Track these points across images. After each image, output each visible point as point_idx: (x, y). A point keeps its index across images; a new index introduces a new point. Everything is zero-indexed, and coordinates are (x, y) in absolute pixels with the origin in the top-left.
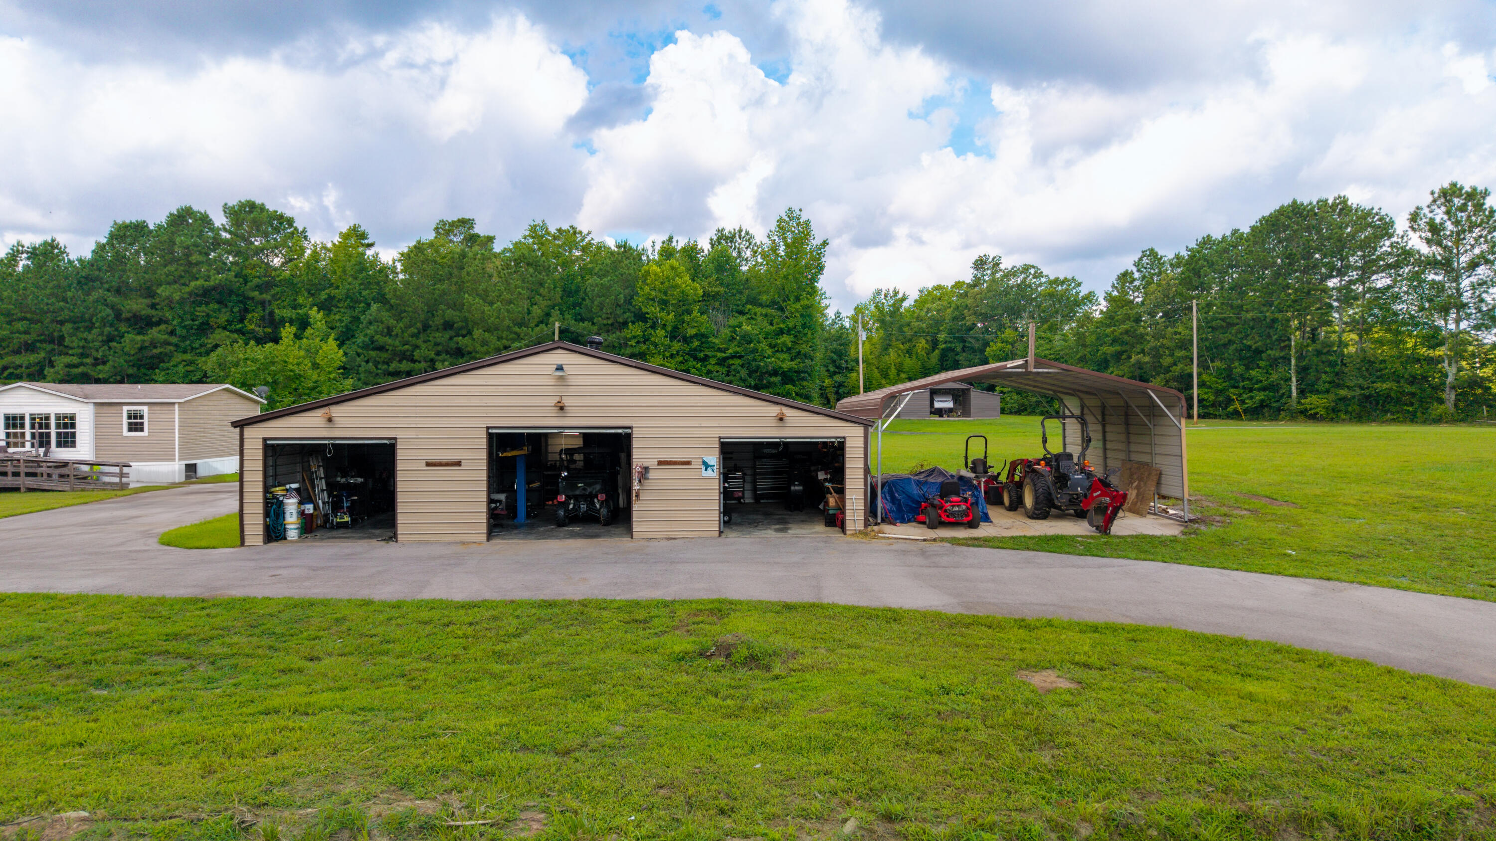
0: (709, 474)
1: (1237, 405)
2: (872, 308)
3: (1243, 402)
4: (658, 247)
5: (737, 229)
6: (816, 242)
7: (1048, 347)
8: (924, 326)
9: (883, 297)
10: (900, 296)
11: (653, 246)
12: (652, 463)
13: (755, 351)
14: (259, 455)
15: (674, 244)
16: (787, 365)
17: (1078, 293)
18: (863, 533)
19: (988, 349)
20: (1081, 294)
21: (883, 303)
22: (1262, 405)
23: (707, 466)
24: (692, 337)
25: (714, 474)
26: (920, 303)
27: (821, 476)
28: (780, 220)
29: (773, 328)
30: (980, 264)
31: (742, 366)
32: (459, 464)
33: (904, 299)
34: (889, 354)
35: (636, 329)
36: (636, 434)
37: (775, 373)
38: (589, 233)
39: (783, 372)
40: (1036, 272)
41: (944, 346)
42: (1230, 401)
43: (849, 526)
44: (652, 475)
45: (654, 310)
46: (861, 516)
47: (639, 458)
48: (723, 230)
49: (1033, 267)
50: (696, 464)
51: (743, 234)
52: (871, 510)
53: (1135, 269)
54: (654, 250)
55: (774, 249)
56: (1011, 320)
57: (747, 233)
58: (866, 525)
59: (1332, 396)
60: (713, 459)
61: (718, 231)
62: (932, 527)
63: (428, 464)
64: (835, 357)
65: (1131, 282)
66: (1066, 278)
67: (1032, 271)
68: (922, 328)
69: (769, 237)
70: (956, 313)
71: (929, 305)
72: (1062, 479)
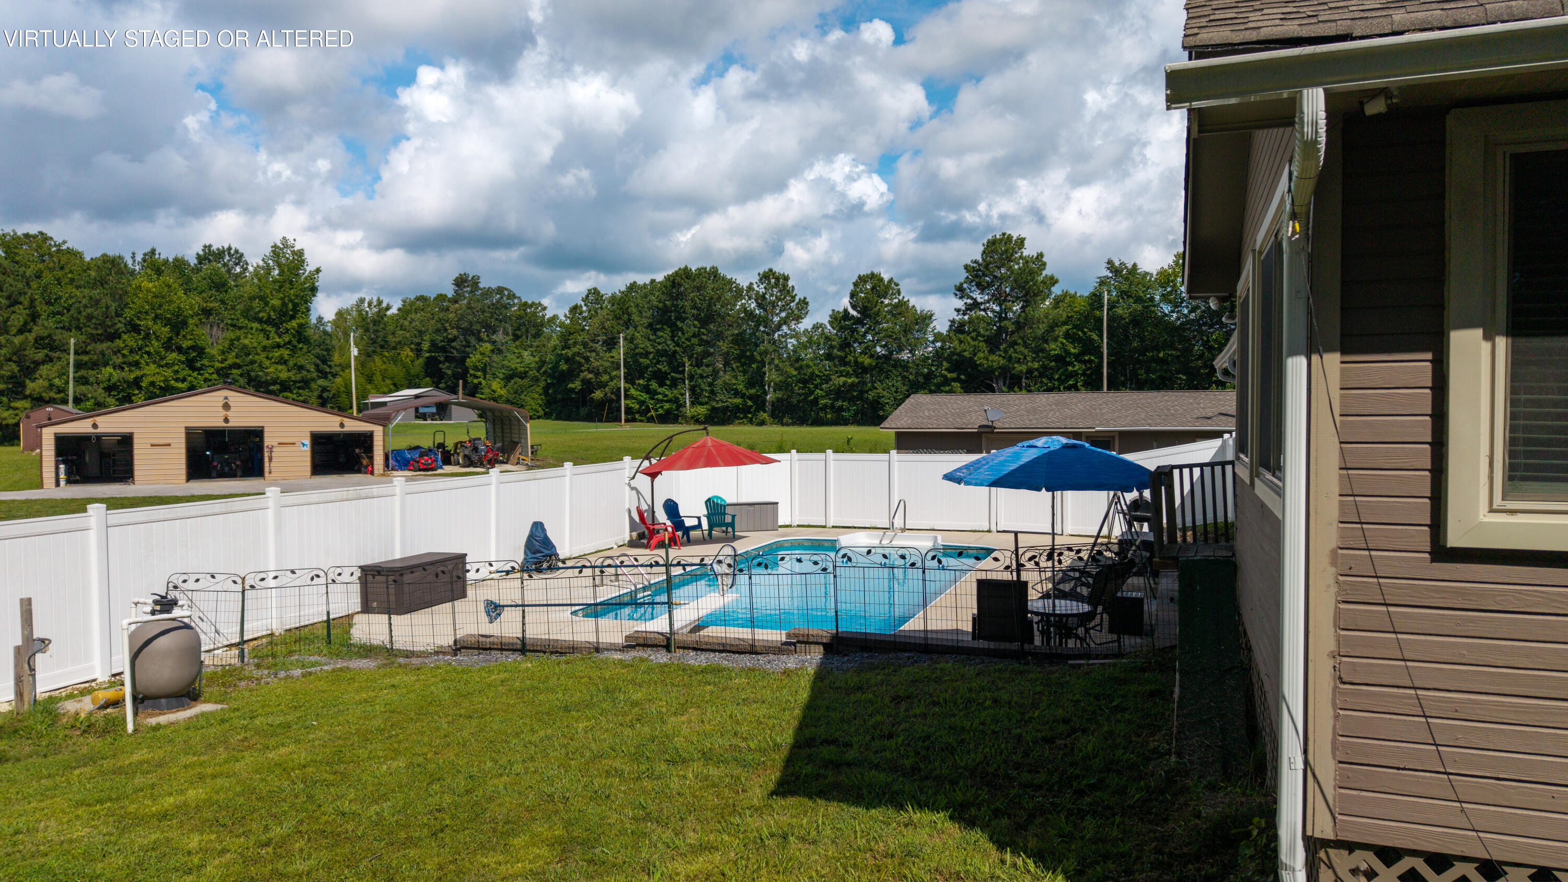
0: (305, 448)
1: (653, 413)
2: (354, 313)
3: (656, 410)
4: (139, 258)
5: (226, 247)
6: (310, 268)
7: (519, 360)
8: (408, 335)
9: (366, 305)
10: (384, 305)
11: (133, 257)
12: (275, 444)
13: (252, 362)
14: (52, 442)
15: (157, 256)
16: (284, 375)
17: (544, 316)
18: (383, 475)
19: (468, 360)
20: (547, 317)
21: (367, 312)
22: (668, 412)
23: (304, 445)
24: (189, 348)
25: (308, 449)
26: (405, 311)
27: (357, 451)
28: (275, 246)
29: (270, 342)
30: (461, 282)
31: (241, 375)
32: (169, 445)
33: (388, 308)
34: (374, 361)
35: (130, 340)
36: (266, 430)
37: (274, 382)
38: (64, 242)
39: (282, 381)
40: (509, 294)
41: (428, 355)
42: (648, 410)
43: (376, 472)
44: (274, 449)
45: (147, 323)
46: (382, 467)
47: (268, 441)
48: (210, 246)
49: (506, 289)
50: (298, 444)
51: (232, 252)
52: (387, 465)
53: (583, 304)
54: (134, 261)
55: (268, 270)
56: (488, 336)
57: (237, 251)
58: (384, 471)
59: (708, 407)
60: (307, 442)
61: (205, 246)
62: (415, 471)
63: (152, 445)
64: (318, 362)
65: (580, 314)
66: (533, 303)
67: (506, 293)
68: (406, 337)
69: (263, 260)
70: (439, 325)
71: (413, 316)
72: (476, 449)
